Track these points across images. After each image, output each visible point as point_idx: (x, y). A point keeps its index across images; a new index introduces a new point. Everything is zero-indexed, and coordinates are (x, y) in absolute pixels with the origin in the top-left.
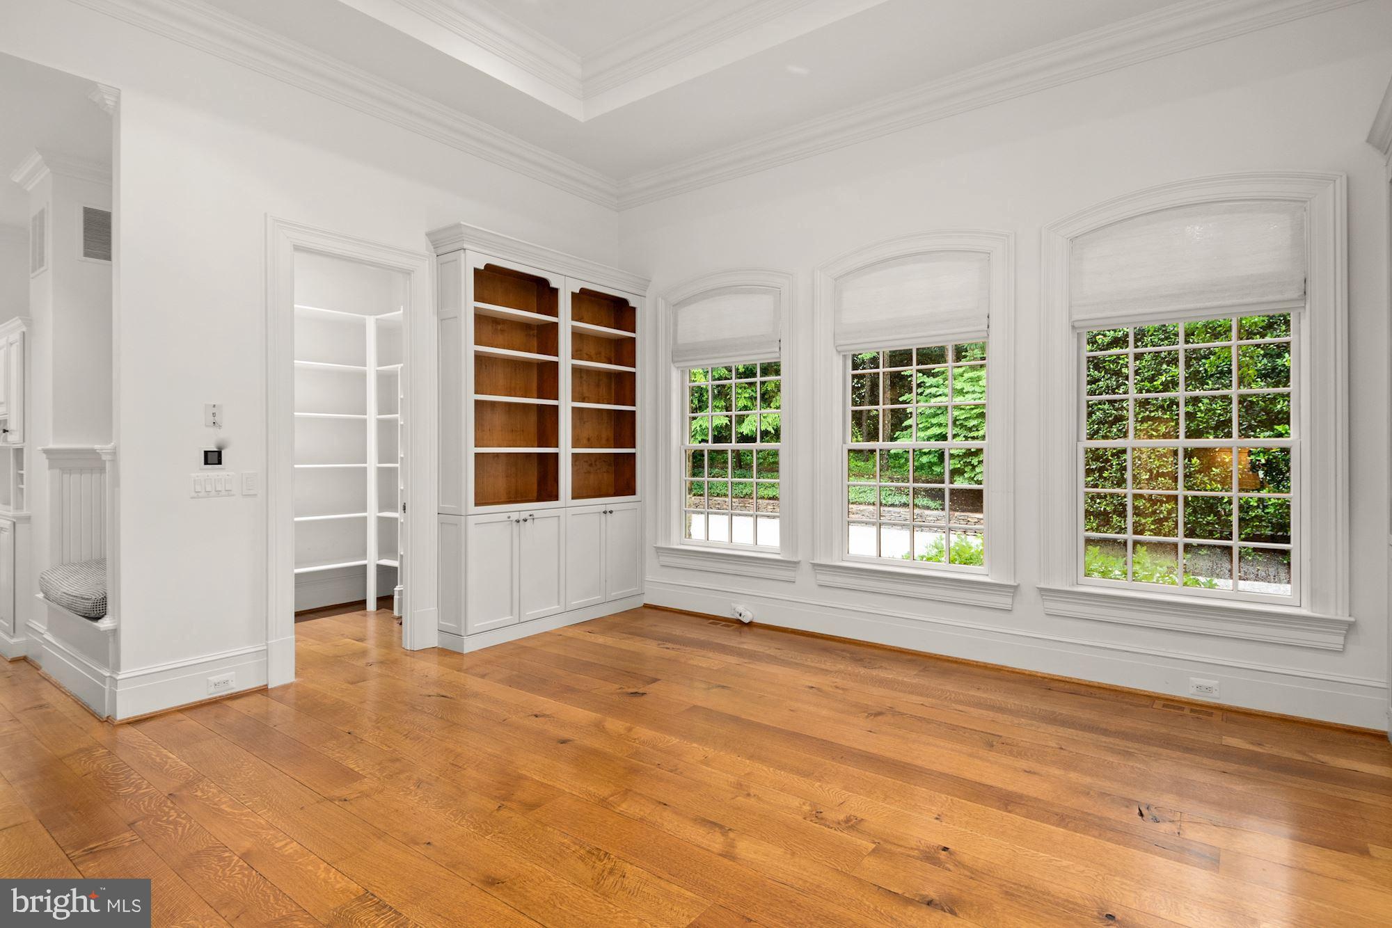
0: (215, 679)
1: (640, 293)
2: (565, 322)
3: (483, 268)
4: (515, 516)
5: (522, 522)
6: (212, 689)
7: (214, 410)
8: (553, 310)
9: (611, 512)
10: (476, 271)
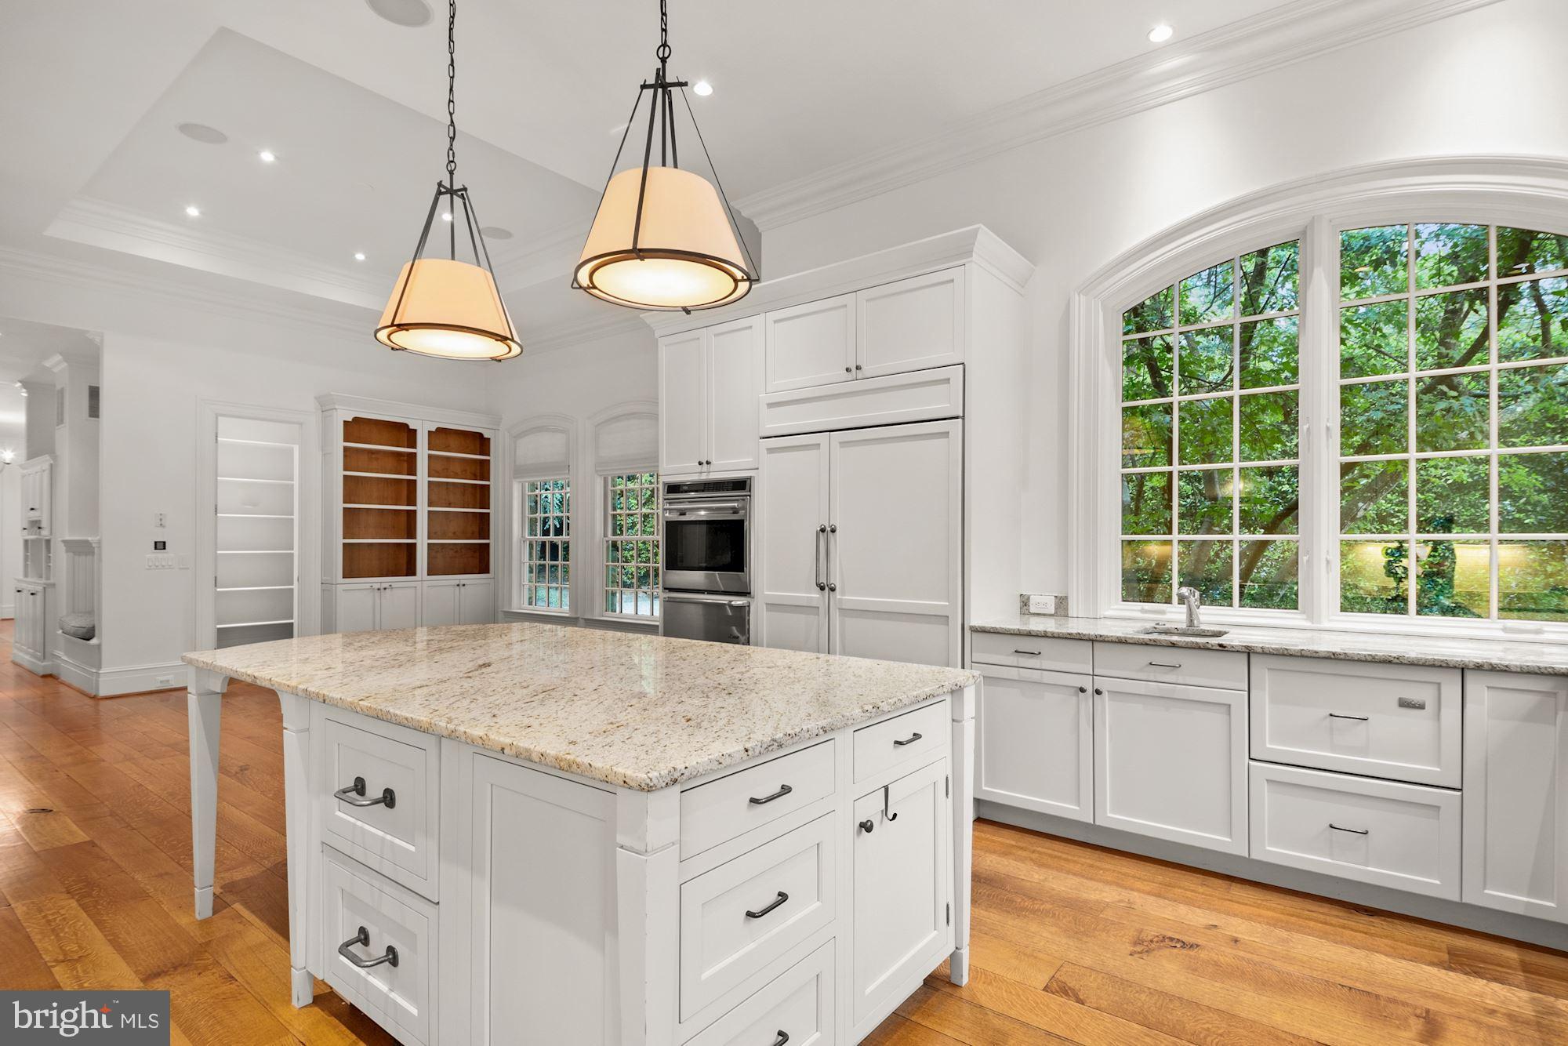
0: (161, 678)
1: (494, 427)
2: (422, 451)
3: (350, 420)
4: (376, 586)
5: (382, 590)
6: (159, 684)
7: (161, 517)
8: (413, 444)
9: (464, 585)
10: (345, 422)
